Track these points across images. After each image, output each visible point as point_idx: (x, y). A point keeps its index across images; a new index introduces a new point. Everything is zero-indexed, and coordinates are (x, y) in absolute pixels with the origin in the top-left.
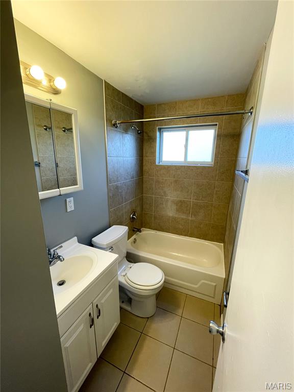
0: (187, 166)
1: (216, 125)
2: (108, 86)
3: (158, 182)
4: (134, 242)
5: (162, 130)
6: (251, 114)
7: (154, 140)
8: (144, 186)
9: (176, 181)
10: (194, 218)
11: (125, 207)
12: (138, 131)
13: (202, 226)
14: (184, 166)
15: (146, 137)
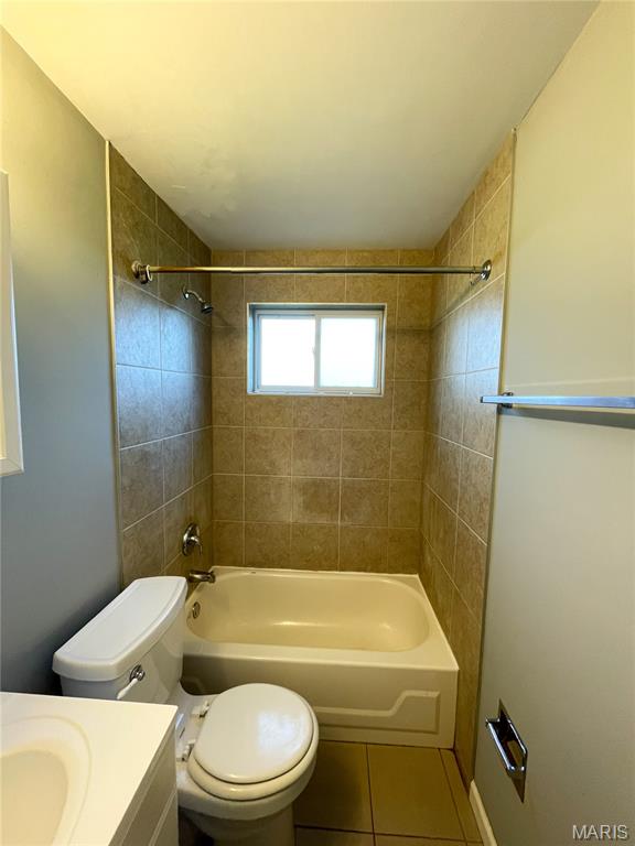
0: (325, 397)
1: (382, 309)
2: (117, 160)
3: (254, 437)
4: (195, 614)
5: (258, 312)
6: (487, 277)
7: (242, 333)
8: (216, 449)
9: (300, 434)
10: (348, 522)
11: (168, 515)
12: (203, 304)
13: (367, 538)
14: (319, 397)
15: (217, 325)
